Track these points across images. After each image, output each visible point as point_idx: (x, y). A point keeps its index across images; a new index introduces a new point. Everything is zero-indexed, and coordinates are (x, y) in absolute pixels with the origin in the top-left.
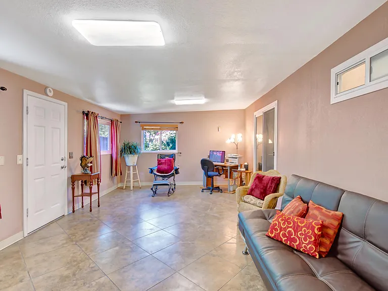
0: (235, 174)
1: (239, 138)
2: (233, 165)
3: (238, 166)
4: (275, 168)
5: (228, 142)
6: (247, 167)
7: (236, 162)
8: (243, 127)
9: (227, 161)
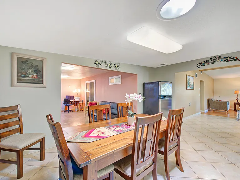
0: (78, 104)
1: (79, 91)
2: (77, 101)
3: (79, 101)
4: (95, 100)
5: (74, 92)
6: (83, 101)
7: (78, 100)
8: (80, 86)
9: (75, 99)
